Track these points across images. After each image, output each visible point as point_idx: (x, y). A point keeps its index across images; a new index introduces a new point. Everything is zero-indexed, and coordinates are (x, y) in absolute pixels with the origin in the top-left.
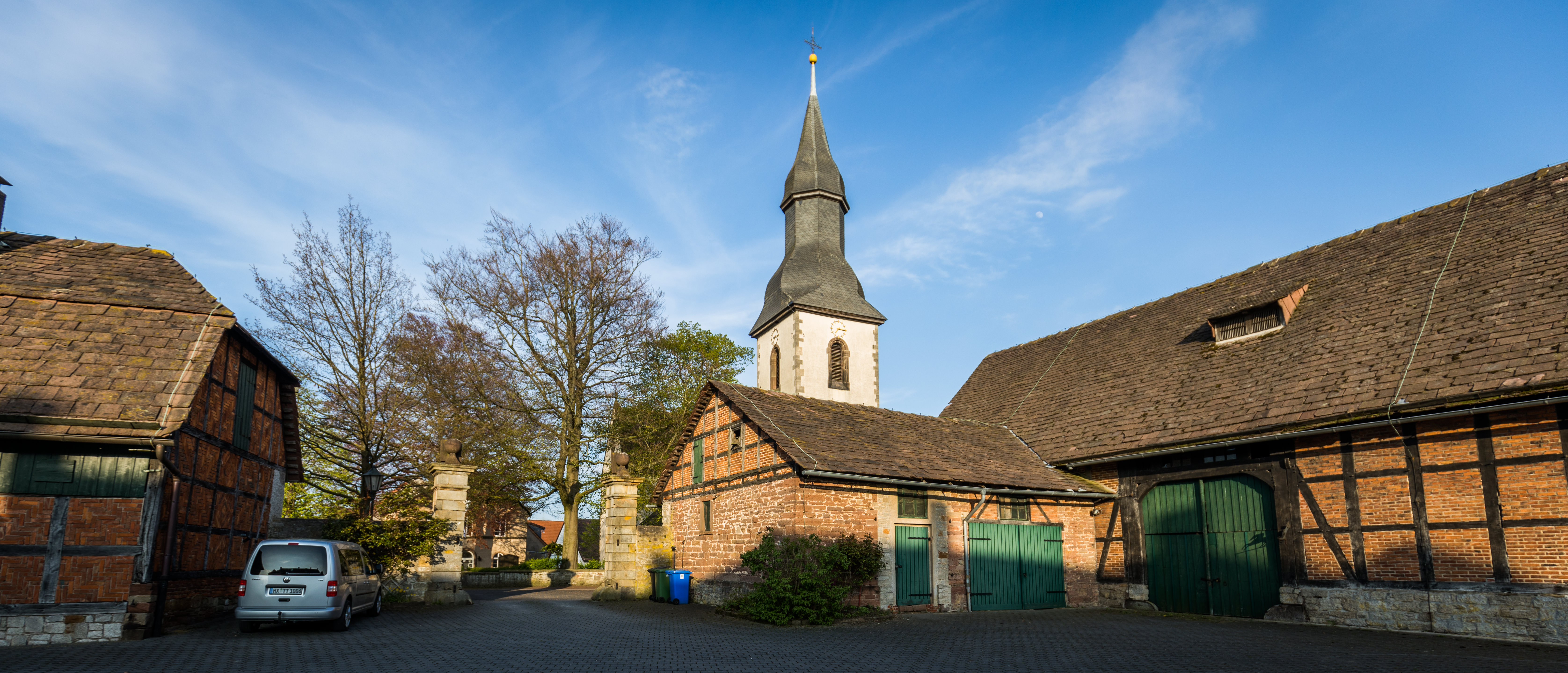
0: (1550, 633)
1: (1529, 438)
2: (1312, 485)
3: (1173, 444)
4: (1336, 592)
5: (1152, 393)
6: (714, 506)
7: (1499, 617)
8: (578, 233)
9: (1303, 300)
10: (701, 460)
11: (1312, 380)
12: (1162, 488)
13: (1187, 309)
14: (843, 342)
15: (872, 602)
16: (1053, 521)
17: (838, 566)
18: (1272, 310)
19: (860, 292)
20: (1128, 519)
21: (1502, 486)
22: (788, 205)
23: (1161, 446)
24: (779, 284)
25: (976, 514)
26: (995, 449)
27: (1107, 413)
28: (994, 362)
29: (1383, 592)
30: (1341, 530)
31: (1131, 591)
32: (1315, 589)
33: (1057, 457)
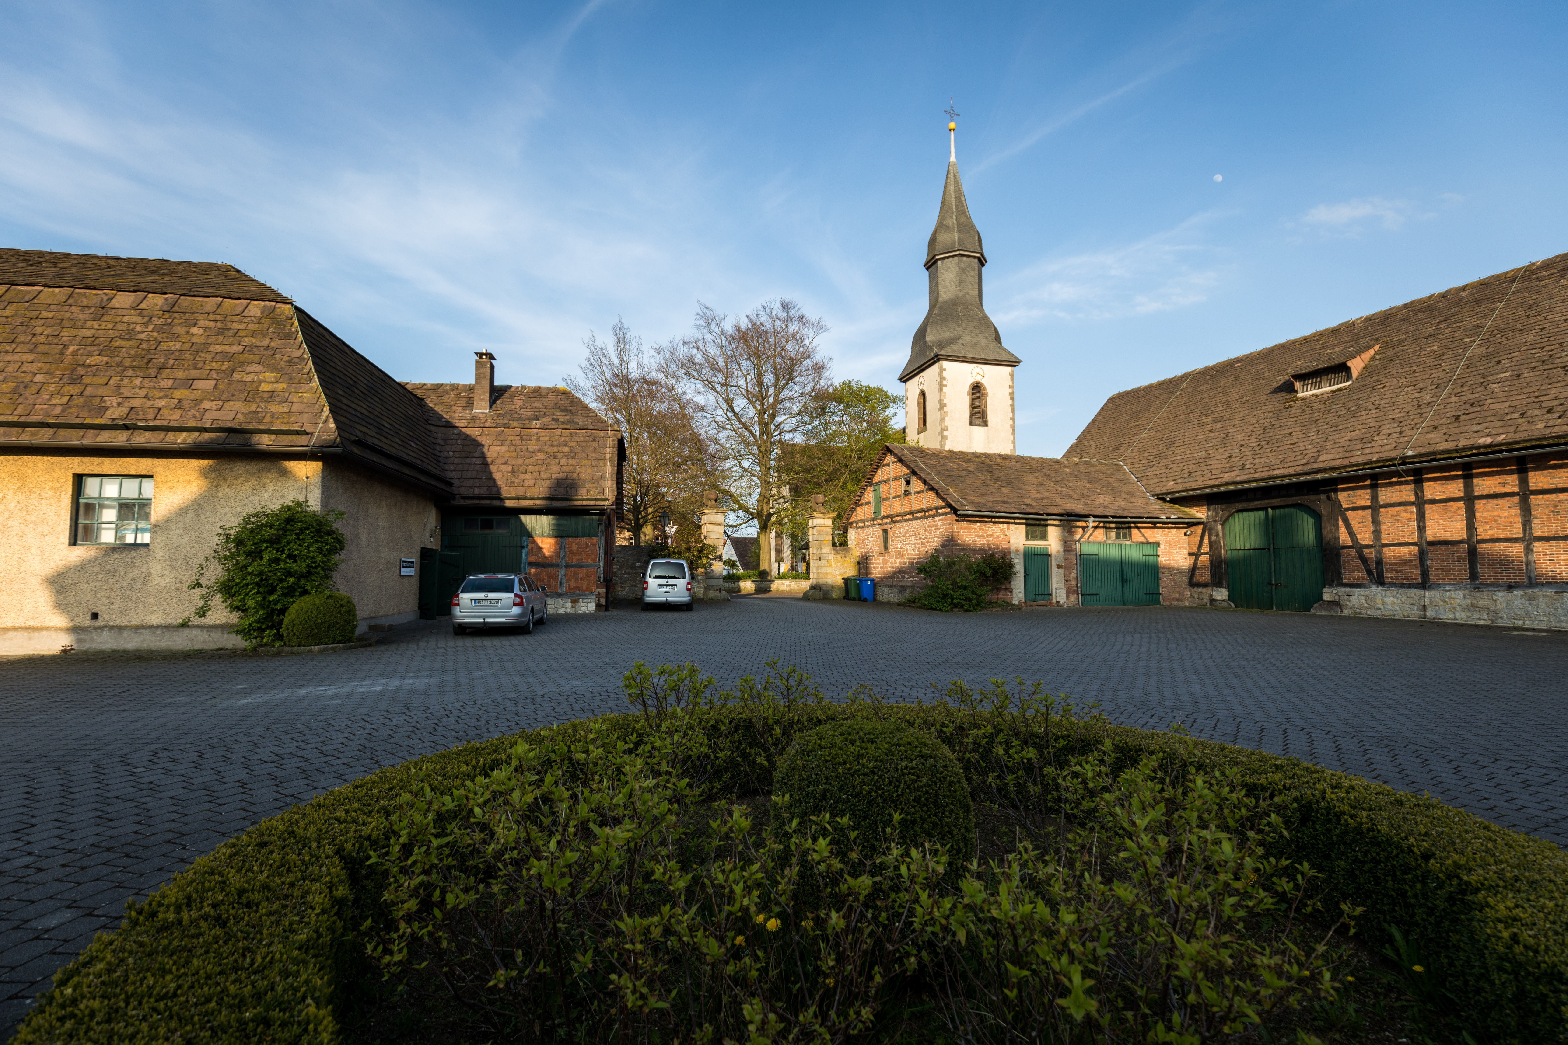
0: (1502, 618)
1: (1498, 479)
2: (1348, 513)
3: (1245, 482)
4: (1362, 591)
5: (1239, 437)
6: (890, 533)
7: (1472, 607)
8: (763, 313)
9: (1373, 358)
10: (879, 501)
11: (1357, 432)
12: (1240, 514)
13: (1282, 361)
14: (982, 384)
15: (1007, 598)
16: (1151, 540)
17: (983, 574)
18: (1342, 369)
19: (998, 339)
20: (1213, 538)
21: (1478, 515)
22: (931, 264)
23: (1237, 483)
24: (925, 337)
25: (1086, 537)
26: (1108, 485)
27: (1202, 454)
28: (1118, 402)
29: (1394, 591)
30: (1368, 546)
31: (1214, 593)
32: (1348, 589)
33: (1159, 490)
